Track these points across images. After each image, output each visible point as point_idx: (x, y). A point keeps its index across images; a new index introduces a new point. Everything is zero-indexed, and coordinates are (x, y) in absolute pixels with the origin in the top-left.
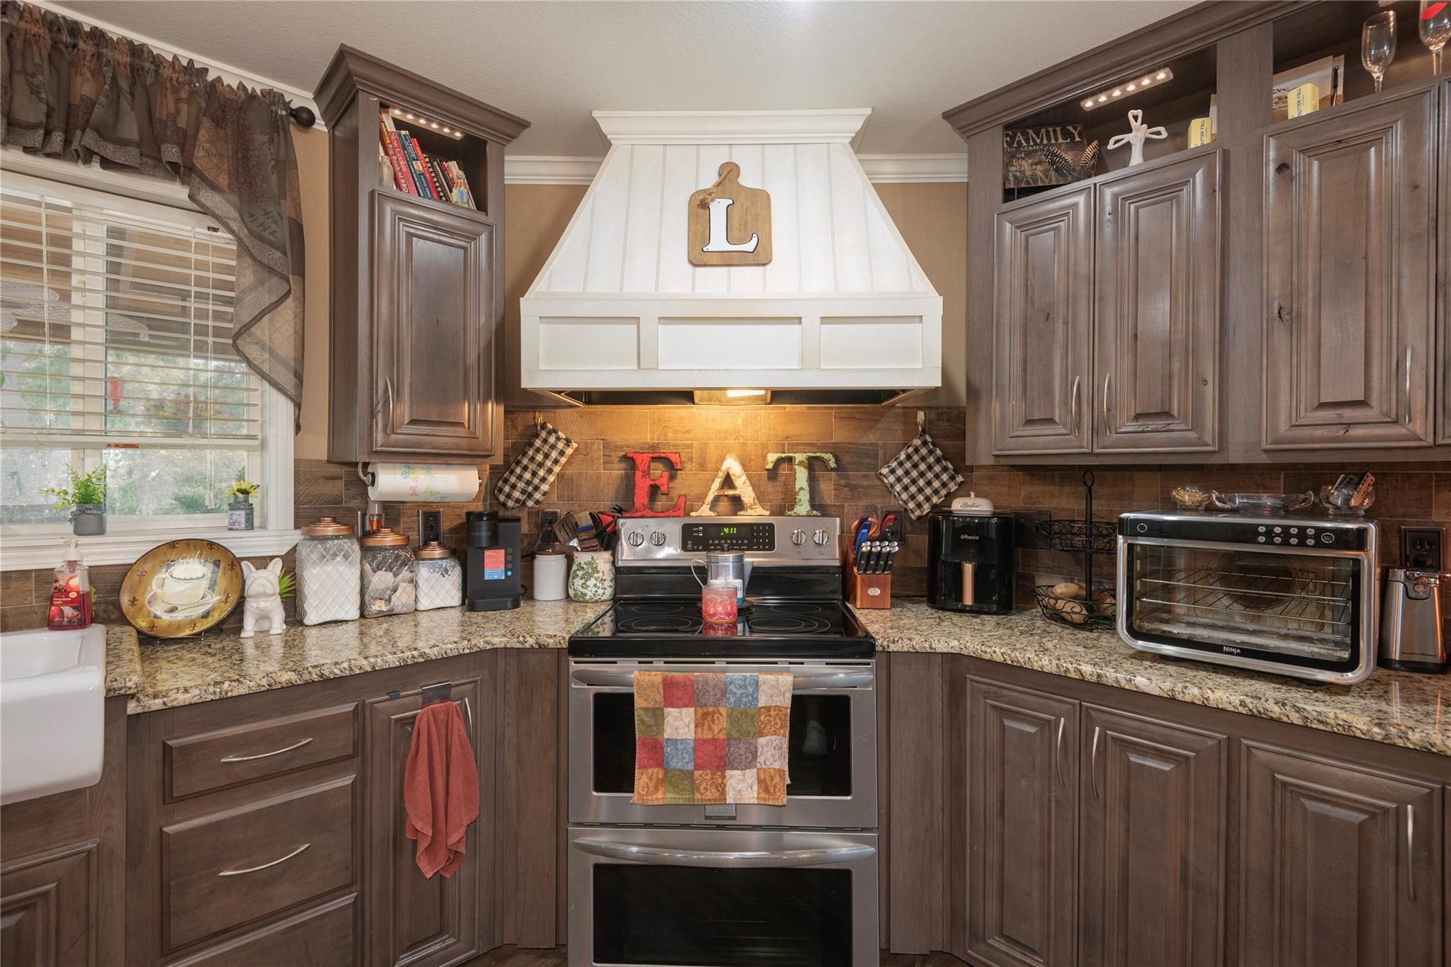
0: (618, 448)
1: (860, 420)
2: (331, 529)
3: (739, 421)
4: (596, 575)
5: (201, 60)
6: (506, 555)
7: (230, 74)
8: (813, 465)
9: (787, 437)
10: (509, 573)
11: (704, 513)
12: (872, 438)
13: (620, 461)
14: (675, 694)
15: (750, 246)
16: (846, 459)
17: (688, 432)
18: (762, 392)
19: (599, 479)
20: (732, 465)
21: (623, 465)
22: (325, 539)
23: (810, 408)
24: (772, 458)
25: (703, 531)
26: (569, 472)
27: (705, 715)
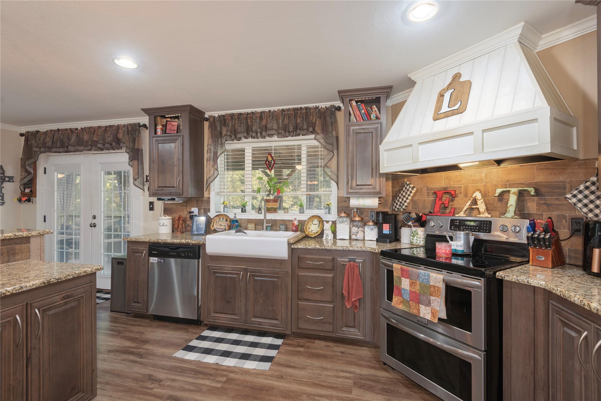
0: (432, 189)
1: (552, 169)
2: (343, 215)
3: (483, 175)
4: (417, 236)
5: (317, 105)
6: (390, 226)
7: (323, 105)
8: (521, 194)
9: (508, 181)
10: (391, 232)
11: (461, 215)
12: (561, 178)
13: (433, 194)
14: (405, 274)
15: (456, 107)
16: (543, 190)
17: (459, 181)
18: (478, 163)
19: (425, 201)
20: (478, 195)
21: (434, 196)
22: (342, 217)
23: (521, 166)
24: (499, 191)
25: (459, 223)
26: (415, 198)
27: (413, 283)
